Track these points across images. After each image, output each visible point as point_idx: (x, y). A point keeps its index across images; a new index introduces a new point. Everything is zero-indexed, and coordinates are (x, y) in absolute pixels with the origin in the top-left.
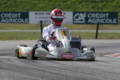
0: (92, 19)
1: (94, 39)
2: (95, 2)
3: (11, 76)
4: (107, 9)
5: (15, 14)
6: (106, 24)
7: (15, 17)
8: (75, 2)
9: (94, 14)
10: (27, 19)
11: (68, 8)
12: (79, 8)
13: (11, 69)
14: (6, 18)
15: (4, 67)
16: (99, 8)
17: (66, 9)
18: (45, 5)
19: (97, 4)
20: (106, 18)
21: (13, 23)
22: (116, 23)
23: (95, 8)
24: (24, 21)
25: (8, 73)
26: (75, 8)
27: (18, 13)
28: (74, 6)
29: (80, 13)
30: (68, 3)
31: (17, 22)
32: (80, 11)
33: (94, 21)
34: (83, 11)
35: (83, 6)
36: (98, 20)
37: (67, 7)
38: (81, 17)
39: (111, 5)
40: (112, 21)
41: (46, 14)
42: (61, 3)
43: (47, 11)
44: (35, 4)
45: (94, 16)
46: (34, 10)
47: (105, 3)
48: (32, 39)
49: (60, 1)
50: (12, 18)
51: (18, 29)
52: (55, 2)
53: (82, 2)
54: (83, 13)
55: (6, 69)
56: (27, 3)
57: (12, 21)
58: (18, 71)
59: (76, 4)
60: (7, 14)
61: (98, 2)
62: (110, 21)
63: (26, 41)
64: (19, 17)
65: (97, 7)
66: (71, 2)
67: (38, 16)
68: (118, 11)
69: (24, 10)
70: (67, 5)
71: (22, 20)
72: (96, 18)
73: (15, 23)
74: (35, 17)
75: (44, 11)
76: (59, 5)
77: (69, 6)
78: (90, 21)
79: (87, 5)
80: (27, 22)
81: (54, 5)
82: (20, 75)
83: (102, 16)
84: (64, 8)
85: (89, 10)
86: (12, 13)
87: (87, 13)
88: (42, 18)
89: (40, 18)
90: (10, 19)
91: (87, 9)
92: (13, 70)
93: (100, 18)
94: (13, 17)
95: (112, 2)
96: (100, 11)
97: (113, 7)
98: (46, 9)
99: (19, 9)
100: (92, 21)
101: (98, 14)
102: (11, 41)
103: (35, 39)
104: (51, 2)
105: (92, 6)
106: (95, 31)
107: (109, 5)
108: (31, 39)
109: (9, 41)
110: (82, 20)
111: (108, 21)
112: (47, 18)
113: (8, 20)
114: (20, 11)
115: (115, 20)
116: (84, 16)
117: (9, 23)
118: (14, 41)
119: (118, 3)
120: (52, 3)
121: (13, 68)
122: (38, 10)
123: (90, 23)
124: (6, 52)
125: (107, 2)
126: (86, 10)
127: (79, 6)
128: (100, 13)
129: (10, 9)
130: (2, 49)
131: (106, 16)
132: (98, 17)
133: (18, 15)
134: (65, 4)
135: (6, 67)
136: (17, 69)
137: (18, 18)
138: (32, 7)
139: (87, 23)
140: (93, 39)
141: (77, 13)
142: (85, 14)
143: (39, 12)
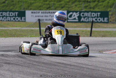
0: (84, 17)
1: (89, 37)
2: (88, 2)
3: (21, 71)
4: (99, 8)
5: (12, 13)
6: (98, 22)
7: (12, 15)
8: (69, 2)
9: (87, 13)
10: (24, 18)
11: (62, 8)
12: (72, 7)
13: (19, 65)
14: (4, 16)
15: (12, 63)
16: (91, 8)
17: (60, 8)
18: (40, 4)
19: (89, 3)
20: (98, 17)
21: (11, 21)
22: (107, 21)
23: (87, 8)
24: (21, 19)
25: (17, 68)
26: (69, 8)
27: (15, 11)
28: (67, 6)
29: (73, 12)
30: (62, 2)
31: (14, 20)
32: (73, 10)
33: (86, 19)
34: (76, 10)
35: (76, 5)
36: (90, 19)
37: (61, 6)
38: (74, 16)
39: (102, 5)
40: (104, 20)
41: (42, 13)
42: (55, 3)
43: (42, 10)
44: (31, 4)
45: (87, 15)
46: (31, 9)
47: (96, 3)
48: (33, 37)
49: (54, 1)
50: (10, 17)
51: (16, 27)
52: (50, 2)
53: (75, 1)
54: (76, 12)
55: (15, 64)
56: (24, 3)
57: (9, 20)
58: (26, 66)
59: (70, 3)
60: (5, 13)
61: (90, 2)
62: (101, 19)
63: (27, 38)
64: (17, 15)
65: (89, 7)
66: (65, 2)
67: (34, 15)
68: (108, 10)
69: (21, 9)
70: (61, 4)
71: (19, 19)
72: (88, 17)
73: (12, 21)
74: (32, 16)
75: (40, 10)
76: (54, 4)
77: (63, 6)
78: (82, 19)
79: (79, 4)
80: (24, 20)
81: (49, 4)
82: (29, 70)
83: (94, 15)
84: (59, 7)
85: (82, 10)
86: (10, 12)
87: (80, 12)
88: (38, 16)
89: (36, 16)
90: (8, 18)
91: (80, 8)
92: (21, 65)
93: (92, 17)
94: (11, 15)
95: (103, 2)
96: (92, 10)
97: (104, 7)
98: (42, 8)
99: (16, 8)
100: (85, 20)
101: (90, 13)
102: (12, 38)
103: (35, 37)
104: (46, 1)
105: (85, 5)
106: (89, 29)
107: (100, 5)
108: (31, 36)
109: (11, 38)
110: (75, 19)
111: (99, 20)
112: (43, 16)
113: (7, 18)
114: (17, 10)
115: (106, 19)
116: (77, 15)
117: (7, 21)
118: (15, 38)
119: (108, 2)
120: (48, 2)
121: (21, 63)
122: (35, 9)
123: (83, 22)
124: (10, 49)
125: (98, 2)
126: (78, 10)
127: (72, 6)
128: (92, 12)
129: (8, 8)
130: (6, 46)
131: (98, 15)
132: (91, 16)
133: (15, 14)
134: (59, 3)
135: (14, 62)
136: (24, 64)
137: (15, 16)
138: (29, 6)
139: (80, 21)
140: (87, 37)
141: (71, 12)
142: (78, 13)
143: (35, 11)
